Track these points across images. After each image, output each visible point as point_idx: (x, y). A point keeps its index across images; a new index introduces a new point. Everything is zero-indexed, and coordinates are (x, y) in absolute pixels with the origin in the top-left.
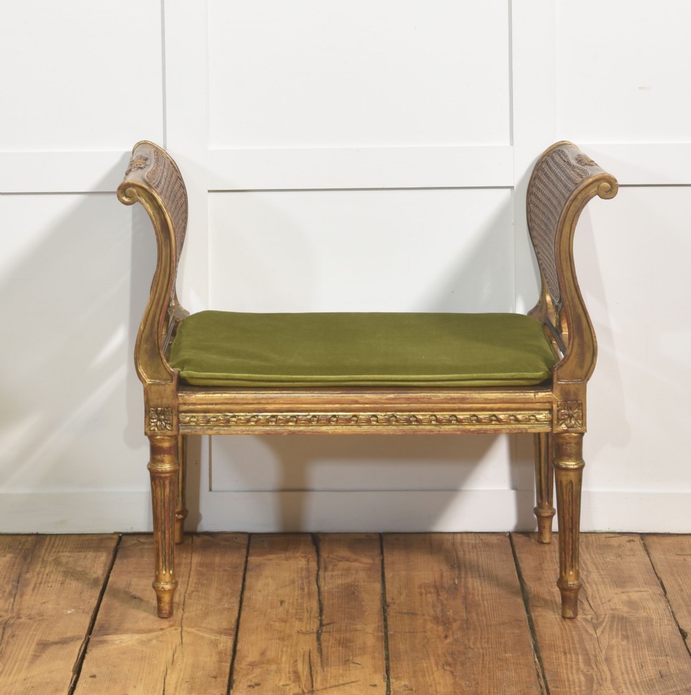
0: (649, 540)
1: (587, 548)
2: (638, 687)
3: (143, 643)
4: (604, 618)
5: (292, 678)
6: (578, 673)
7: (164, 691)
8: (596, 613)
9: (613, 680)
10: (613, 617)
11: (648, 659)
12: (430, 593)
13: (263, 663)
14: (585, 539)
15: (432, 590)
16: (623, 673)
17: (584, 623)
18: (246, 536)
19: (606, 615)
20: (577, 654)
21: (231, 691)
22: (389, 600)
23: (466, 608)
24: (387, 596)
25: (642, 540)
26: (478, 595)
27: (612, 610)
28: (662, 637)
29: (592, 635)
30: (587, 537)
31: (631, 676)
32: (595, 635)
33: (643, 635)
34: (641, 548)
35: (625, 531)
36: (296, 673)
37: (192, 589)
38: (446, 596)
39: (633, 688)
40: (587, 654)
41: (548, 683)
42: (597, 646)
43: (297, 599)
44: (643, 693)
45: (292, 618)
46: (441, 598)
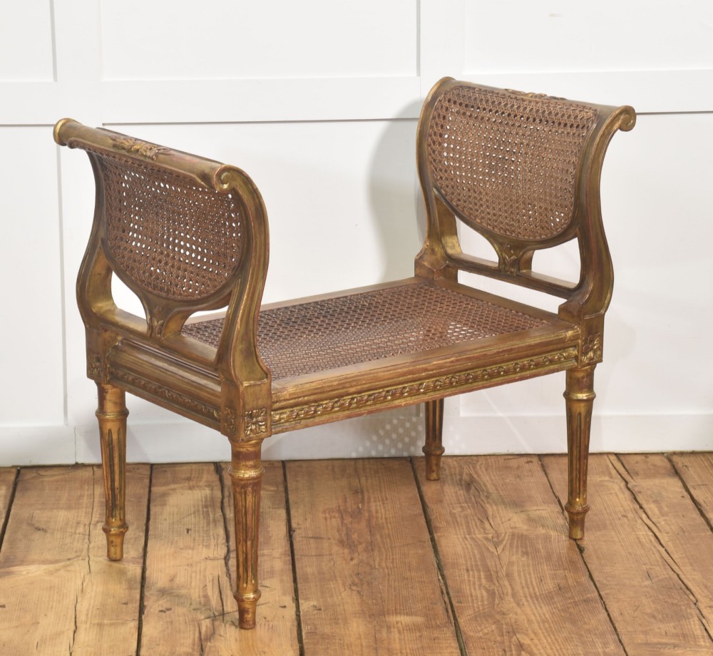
0: (546, 460)
1: (486, 470)
2: (537, 600)
3: (51, 573)
4: (505, 536)
5: (202, 602)
6: (480, 588)
7: (76, 618)
8: (496, 532)
9: (514, 595)
10: (513, 535)
11: (547, 573)
12: (334, 517)
13: (173, 589)
14: (484, 462)
15: (337, 515)
16: (523, 587)
17: (485, 542)
18: (148, 467)
19: (506, 533)
20: (479, 571)
21: (143, 616)
22: (294, 525)
23: (370, 531)
24: (292, 522)
25: (540, 461)
26: (382, 518)
27: (512, 528)
28: (560, 553)
29: (493, 553)
30: (486, 460)
31: (531, 590)
32: (496, 553)
33: (542, 551)
34: (539, 469)
35: (523, 453)
36: (206, 597)
37: (97, 519)
38: (350, 520)
39: (533, 601)
40: (489, 571)
41: (452, 599)
42: (498, 563)
43: (203, 527)
44: (542, 605)
45: (199, 545)
46: (345, 522)
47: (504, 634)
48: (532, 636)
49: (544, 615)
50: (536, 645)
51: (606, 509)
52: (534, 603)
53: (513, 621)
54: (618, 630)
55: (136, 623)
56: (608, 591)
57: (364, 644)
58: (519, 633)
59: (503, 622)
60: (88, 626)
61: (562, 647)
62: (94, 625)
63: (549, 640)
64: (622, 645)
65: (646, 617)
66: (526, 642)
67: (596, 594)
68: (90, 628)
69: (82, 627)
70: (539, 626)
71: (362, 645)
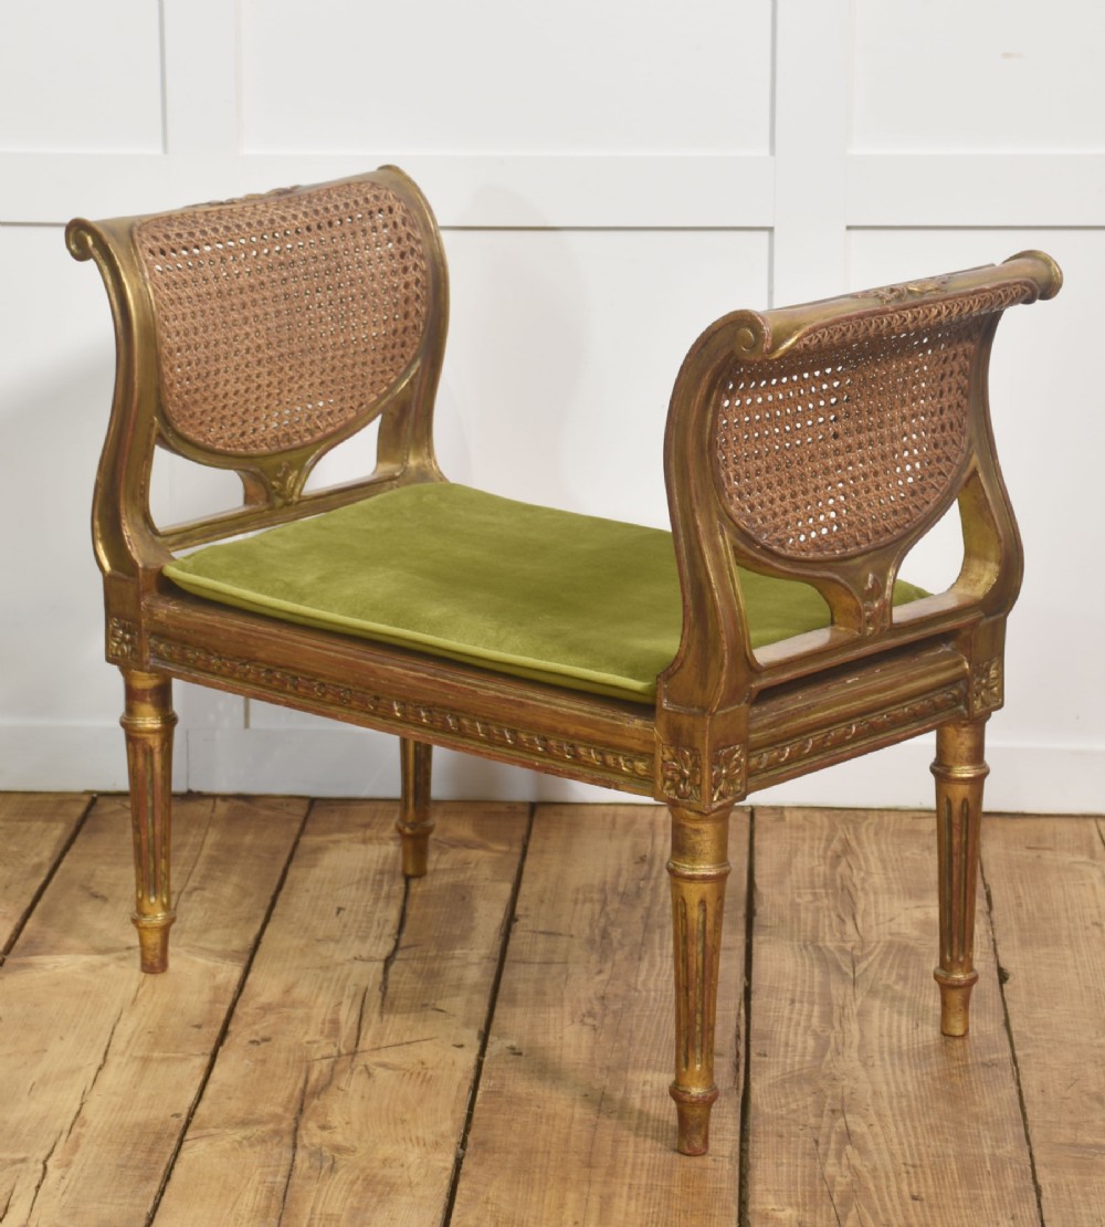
1: (876, 834)
2: (900, 1058)
3: (92, 969)
4: (875, 947)
5: (326, 1031)
6: (805, 1033)
7: (108, 1046)
8: (862, 940)
9: (862, 1048)
10: (890, 945)
12: (592, 900)
13: (284, 1006)
14: (877, 820)
15: (596, 896)
16: (881, 1035)
17: (837, 955)
18: (306, 803)
19: (878, 942)
20: (812, 1003)
21: (221, 1049)
22: (519, 911)
24: (518, 904)
27: (891, 934)
29: (847, 974)
30: (881, 817)
31: (895, 1040)
32: (851, 974)
36: (335, 1023)
37: (196, 884)
38: (618, 906)
39: (893, 1061)
40: (830, 1004)
41: (752, 1048)
42: (850, 991)
43: (366, 906)
44: (907, 1068)
45: (350, 935)
46: (608, 909)
47: (825, 1112)
48: (873, 1119)
49: (905, 1084)
50: (875, 1136)
51: (1067, 910)
52: (893, 1065)
53: (847, 1091)
54: (1029, 1117)
55: (205, 1060)
56: (1029, 1051)
57: (577, 1116)
58: (850, 1112)
59: (829, 1093)
60: (124, 1060)
61: (921, 1141)
62: (136, 1058)
63: (901, 1129)
64: (1029, 1143)
65: (1085, 1098)
66: (858, 1130)
67: (1008, 1054)
68: (126, 1065)
69: (114, 1060)
70: (891, 1103)
71: (573, 1117)
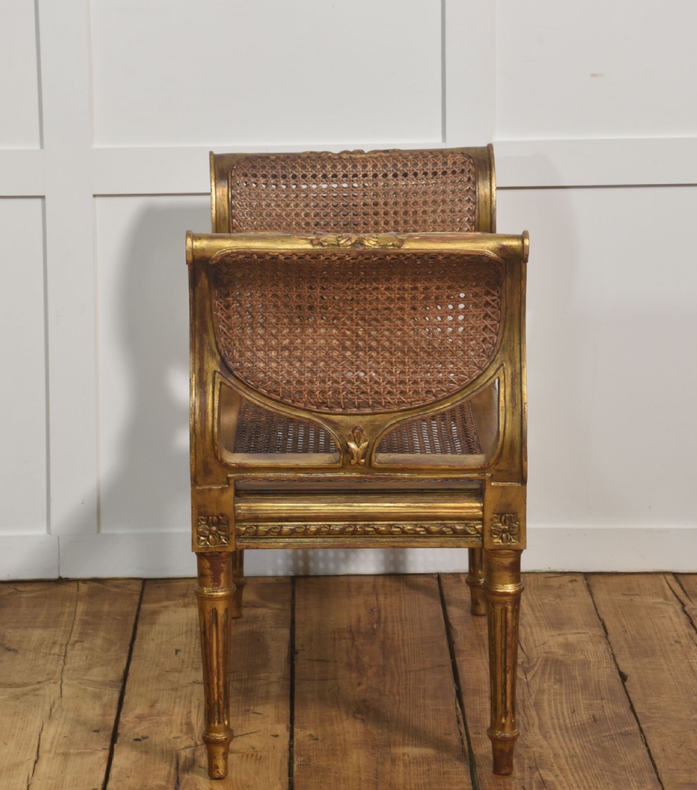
0: (593, 579)
2: (567, 732)
3: (16, 697)
4: (537, 661)
5: (184, 730)
7: (39, 746)
8: (528, 657)
9: (541, 726)
10: (546, 660)
11: (582, 702)
12: (345, 638)
13: (152, 716)
15: (347, 636)
16: (552, 718)
18: (140, 582)
19: (538, 658)
21: (115, 745)
22: (298, 647)
23: (384, 654)
24: (296, 643)
25: (586, 579)
26: (398, 640)
27: (546, 653)
28: (599, 681)
29: (521, 679)
30: (524, 578)
31: (561, 720)
32: (525, 680)
33: (578, 678)
34: (584, 588)
35: (567, 570)
36: (189, 724)
37: (76, 639)
38: (362, 641)
39: (562, 733)
41: (469, 730)
42: (526, 690)
43: (194, 648)
44: (573, 738)
45: (187, 667)
46: (356, 643)
47: (525, 769)
48: (558, 772)
49: (573, 749)
50: (561, 783)
51: (656, 634)
52: (563, 736)
53: (537, 755)
54: (658, 767)
55: (107, 753)
56: (650, 725)
57: (363, 778)
58: (543, 768)
59: (525, 756)
60: (51, 755)
61: (591, 785)
62: (59, 754)
63: (577, 778)
64: (661, 784)
65: (691, 753)
66: (549, 779)
67: (636, 727)
68: (53, 758)
69: (44, 757)
70: (567, 761)
71: (360, 779)
